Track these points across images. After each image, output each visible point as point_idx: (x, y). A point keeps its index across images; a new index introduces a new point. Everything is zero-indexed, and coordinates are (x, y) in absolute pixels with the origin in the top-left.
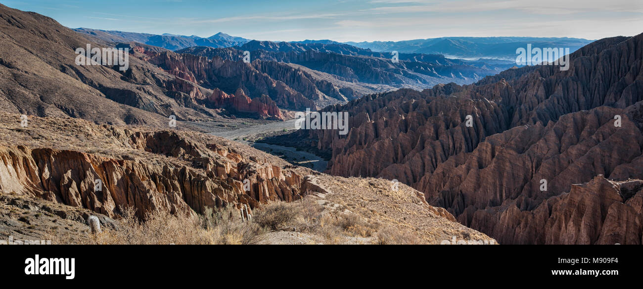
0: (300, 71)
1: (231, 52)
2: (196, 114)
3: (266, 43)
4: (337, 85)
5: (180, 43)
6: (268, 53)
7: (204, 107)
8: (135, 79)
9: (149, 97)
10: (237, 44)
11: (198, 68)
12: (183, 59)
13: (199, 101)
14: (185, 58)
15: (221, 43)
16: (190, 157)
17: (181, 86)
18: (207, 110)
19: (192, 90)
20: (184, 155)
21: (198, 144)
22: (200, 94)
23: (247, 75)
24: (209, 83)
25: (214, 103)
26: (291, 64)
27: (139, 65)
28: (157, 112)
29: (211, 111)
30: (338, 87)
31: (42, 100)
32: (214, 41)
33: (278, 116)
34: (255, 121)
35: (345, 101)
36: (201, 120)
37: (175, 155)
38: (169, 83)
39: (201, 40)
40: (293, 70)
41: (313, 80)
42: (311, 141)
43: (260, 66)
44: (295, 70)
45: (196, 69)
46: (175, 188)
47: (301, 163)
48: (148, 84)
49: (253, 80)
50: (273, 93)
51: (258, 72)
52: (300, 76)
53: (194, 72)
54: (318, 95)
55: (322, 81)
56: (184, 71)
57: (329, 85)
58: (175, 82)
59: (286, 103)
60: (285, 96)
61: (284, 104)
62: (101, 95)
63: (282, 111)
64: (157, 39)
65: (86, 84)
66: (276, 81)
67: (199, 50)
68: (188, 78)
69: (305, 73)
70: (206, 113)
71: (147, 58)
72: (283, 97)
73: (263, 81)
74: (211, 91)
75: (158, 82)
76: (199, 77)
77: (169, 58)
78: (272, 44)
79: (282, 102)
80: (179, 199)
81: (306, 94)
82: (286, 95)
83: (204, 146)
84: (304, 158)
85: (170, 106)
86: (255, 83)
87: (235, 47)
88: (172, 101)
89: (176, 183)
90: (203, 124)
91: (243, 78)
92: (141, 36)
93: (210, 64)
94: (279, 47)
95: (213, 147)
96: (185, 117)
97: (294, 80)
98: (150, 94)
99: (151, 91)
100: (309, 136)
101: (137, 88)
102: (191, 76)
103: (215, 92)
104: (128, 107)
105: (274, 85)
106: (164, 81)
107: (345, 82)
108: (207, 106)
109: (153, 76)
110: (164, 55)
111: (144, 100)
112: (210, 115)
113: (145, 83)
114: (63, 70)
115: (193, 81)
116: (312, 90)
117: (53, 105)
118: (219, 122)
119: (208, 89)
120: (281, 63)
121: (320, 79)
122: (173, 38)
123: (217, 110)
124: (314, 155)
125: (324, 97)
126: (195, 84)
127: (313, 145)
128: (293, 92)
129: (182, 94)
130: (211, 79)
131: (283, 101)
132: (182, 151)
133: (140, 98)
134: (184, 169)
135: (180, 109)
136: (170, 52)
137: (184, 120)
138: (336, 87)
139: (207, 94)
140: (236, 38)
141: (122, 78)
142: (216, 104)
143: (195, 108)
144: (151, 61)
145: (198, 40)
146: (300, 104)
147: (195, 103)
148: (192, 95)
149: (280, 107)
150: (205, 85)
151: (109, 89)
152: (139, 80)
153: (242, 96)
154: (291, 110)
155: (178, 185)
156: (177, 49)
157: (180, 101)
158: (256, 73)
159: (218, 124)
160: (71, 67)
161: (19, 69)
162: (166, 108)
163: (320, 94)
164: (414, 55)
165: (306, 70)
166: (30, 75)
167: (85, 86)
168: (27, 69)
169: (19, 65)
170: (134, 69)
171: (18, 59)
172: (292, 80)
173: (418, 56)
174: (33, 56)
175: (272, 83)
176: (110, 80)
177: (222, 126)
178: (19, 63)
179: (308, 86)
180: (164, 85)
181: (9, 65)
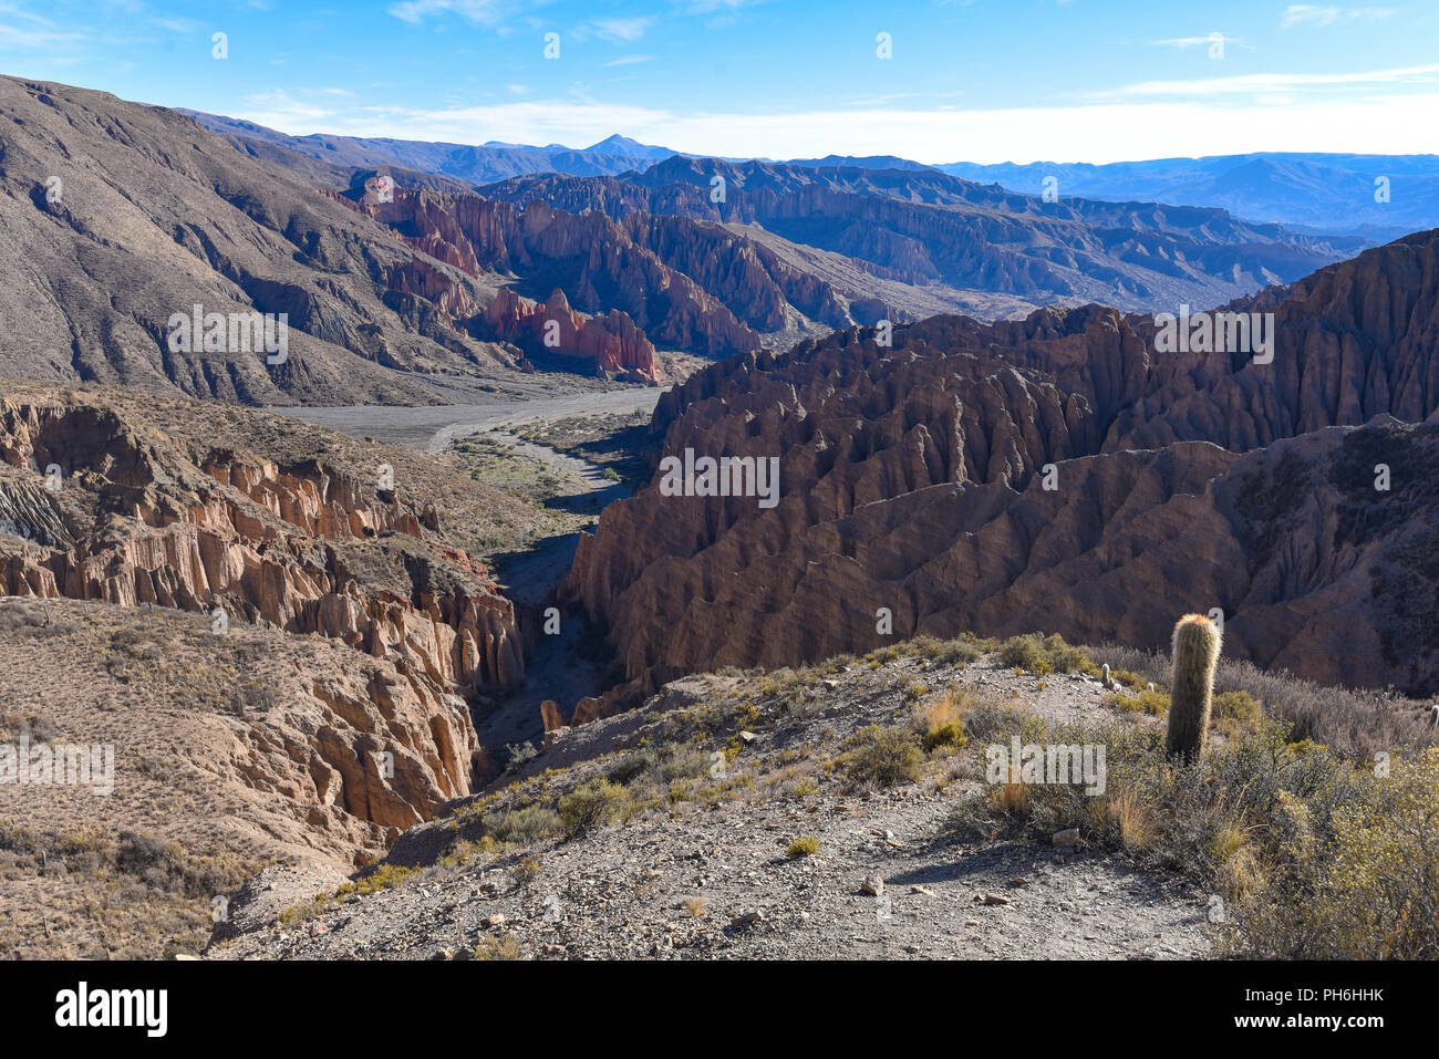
0: (746, 247)
2: (438, 354)
3: (707, 164)
4: (848, 290)
7: (463, 336)
8: (324, 260)
9: (337, 305)
12: (458, 208)
13: (458, 322)
14: (462, 206)
17: (422, 279)
18: (471, 344)
19: (446, 290)
22: (464, 300)
23: (603, 255)
25: (494, 328)
26: (732, 226)
27: (339, 225)
28: (348, 346)
29: (478, 348)
31: (114, 304)
33: (647, 370)
34: (583, 380)
36: (444, 371)
38: (396, 271)
39: (567, 155)
40: (730, 243)
43: (645, 230)
44: (736, 240)
48: (348, 272)
49: (614, 266)
50: (659, 306)
51: (632, 245)
52: (743, 261)
54: (782, 319)
55: (804, 277)
56: (451, 240)
57: (822, 290)
58: (408, 268)
59: (686, 334)
60: (686, 316)
61: (675, 339)
62: (238, 297)
63: (660, 358)
65: (215, 268)
66: (674, 275)
68: (454, 259)
69: (761, 253)
70: (465, 352)
72: (681, 320)
73: (638, 273)
74: (494, 295)
75: (373, 267)
77: (424, 205)
79: (674, 332)
81: (753, 312)
82: (689, 313)
85: (379, 330)
86: (619, 277)
88: (391, 316)
90: (445, 379)
91: (594, 262)
93: (522, 222)
94: (741, 175)
96: (408, 358)
97: (727, 271)
98: (343, 297)
99: (347, 289)
101: (318, 284)
103: (501, 297)
106: (386, 266)
108: (473, 336)
109: (365, 252)
111: (323, 311)
112: (473, 359)
113: (344, 270)
114: (179, 237)
116: (771, 307)
117: (130, 317)
118: (489, 377)
121: (805, 267)
123: (494, 345)
125: (800, 323)
128: (710, 307)
129: (417, 298)
131: (679, 331)
133: (317, 307)
135: (402, 338)
136: (430, 192)
137: (402, 368)
138: (841, 297)
141: (296, 257)
142: (501, 328)
143: (440, 338)
144: (384, 214)
146: (722, 340)
147: (445, 325)
148: (444, 302)
149: (665, 345)
151: (258, 280)
152: (332, 261)
153: (562, 310)
157: (411, 317)
158: (624, 248)
159: (484, 382)
160: (196, 229)
161: (92, 236)
162: (371, 335)
163: (791, 314)
164: (1134, 206)
165: (774, 243)
166: (112, 251)
167: (212, 274)
168: (109, 235)
169: (98, 225)
170: (326, 233)
171: (98, 212)
172: (722, 270)
173: (1146, 210)
174: (129, 206)
175: (660, 278)
176: (269, 260)
177: (489, 390)
178: (99, 220)
179: (759, 292)
180: (385, 276)
181: (79, 227)
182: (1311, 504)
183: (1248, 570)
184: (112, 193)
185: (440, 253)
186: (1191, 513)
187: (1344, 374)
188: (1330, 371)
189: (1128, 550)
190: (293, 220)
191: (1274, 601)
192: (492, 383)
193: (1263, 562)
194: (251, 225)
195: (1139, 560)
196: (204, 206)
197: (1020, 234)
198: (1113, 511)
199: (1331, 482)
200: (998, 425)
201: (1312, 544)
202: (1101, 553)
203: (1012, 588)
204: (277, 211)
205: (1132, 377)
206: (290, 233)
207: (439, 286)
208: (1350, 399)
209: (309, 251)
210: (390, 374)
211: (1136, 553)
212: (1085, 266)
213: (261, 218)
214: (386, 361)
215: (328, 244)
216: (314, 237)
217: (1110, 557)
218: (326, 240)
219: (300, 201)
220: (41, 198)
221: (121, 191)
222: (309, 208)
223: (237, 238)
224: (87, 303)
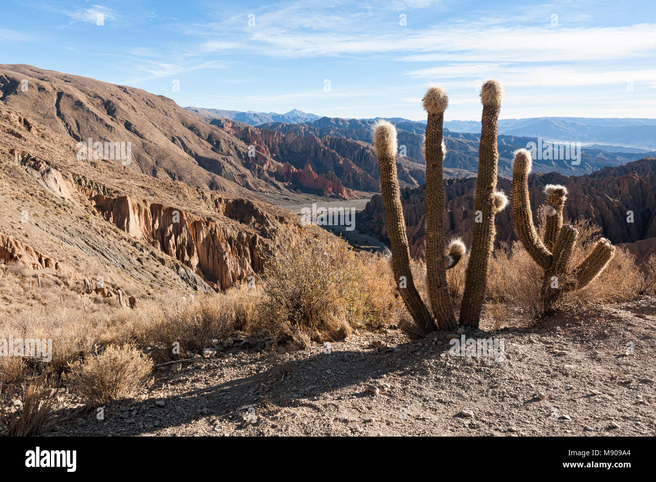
0: (368, 150)
1: (303, 128)
2: (266, 186)
3: (337, 120)
4: (407, 166)
5: (260, 119)
6: (338, 130)
7: (274, 179)
8: (222, 150)
9: (230, 167)
10: (309, 120)
11: (272, 142)
12: (262, 133)
13: (270, 174)
14: (263, 133)
15: (294, 119)
16: (260, 226)
18: (276, 182)
19: (266, 163)
20: (254, 224)
21: (269, 215)
22: (272, 167)
23: (316, 151)
24: (280, 157)
25: (283, 177)
26: (359, 142)
27: (226, 138)
28: (235, 181)
29: (280, 184)
30: (408, 168)
31: (157, 164)
32: (289, 117)
33: (342, 194)
34: (319, 197)
35: (415, 184)
36: (270, 192)
37: (247, 223)
39: (278, 116)
40: (362, 148)
42: (374, 225)
43: (329, 143)
44: (364, 148)
45: (271, 143)
46: (246, 255)
47: (363, 247)
48: (231, 155)
49: (320, 155)
50: (339, 171)
51: (326, 148)
52: (368, 154)
53: (269, 146)
56: (260, 144)
59: (352, 181)
60: (351, 174)
61: (349, 183)
62: (195, 163)
63: (346, 190)
64: (242, 116)
65: (186, 152)
66: (343, 159)
67: (275, 125)
68: (263, 152)
69: (373, 151)
70: (275, 186)
71: (233, 132)
72: (349, 175)
73: (330, 158)
74: (282, 165)
75: (239, 153)
76: (272, 151)
77: (250, 132)
78: (342, 121)
79: (346, 180)
80: (248, 265)
81: (373, 173)
83: (274, 218)
84: (366, 242)
85: (246, 176)
86: (323, 159)
87: (307, 123)
88: (248, 172)
89: (247, 249)
90: (272, 196)
91: (312, 154)
92: (231, 113)
93: (284, 139)
94: (348, 124)
95: (282, 220)
96: (257, 187)
97: (361, 158)
98: (231, 164)
99: (232, 161)
100: (373, 219)
101: (222, 159)
102: (266, 149)
103: (285, 166)
104: (213, 174)
105: (341, 162)
106: (243, 153)
107: (416, 164)
108: (277, 179)
109: (236, 148)
110: (246, 129)
111: (226, 169)
112: (278, 188)
113: (229, 154)
114: (173, 141)
115: (268, 155)
117: (163, 169)
118: (286, 195)
119: (279, 162)
120: (350, 140)
122: (255, 115)
123: (285, 183)
124: (378, 241)
126: (269, 157)
127: (377, 229)
128: (359, 171)
129: (257, 165)
130: (283, 153)
131: (349, 180)
132: (253, 219)
133: (224, 167)
134: (255, 237)
135: (253, 180)
136: (252, 128)
138: (406, 169)
139: (278, 167)
140: (309, 115)
141: (212, 149)
142: (285, 178)
143: (266, 180)
144: (235, 135)
145: (275, 116)
146: (366, 184)
147: (267, 175)
148: (265, 167)
149: (346, 185)
150: (276, 159)
152: (225, 151)
153: (310, 171)
154: (356, 190)
155: (249, 252)
156: (257, 125)
157: (255, 172)
158: (324, 149)
159: (285, 197)
160: (179, 138)
161: (146, 139)
162: (243, 178)
164: (502, 137)
166: (153, 145)
167: (186, 155)
168: (151, 139)
169: (147, 136)
170: (222, 141)
171: (147, 131)
172: (359, 158)
173: (508, 138)
174: (157, 130)
175: (339, 160)
176: (204, 150)
177: (289, 200)
178: (148, 134)
179: (375, 166)
180: (243, 157)
181: (141, 136)
184: (151, 125)
190: (210, 137)
192: (289, 198)
194: (197, 138)
196: (181, 131)
197: (463, 147)
204: (204, 133)
206: (209, 140)
207: (262, 161)
209: (216, 147)
210: (251, 192)
213: (199, 135)
214: (247, 185)
215: (223, 145)
216: (218, 143)
218: (222, 143)
219: (211, 130)
220: (128, 126)
221: (153, 124)
222: (215, 132)
223: (192, 142)
224: (147, 164)
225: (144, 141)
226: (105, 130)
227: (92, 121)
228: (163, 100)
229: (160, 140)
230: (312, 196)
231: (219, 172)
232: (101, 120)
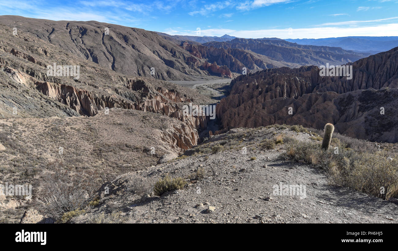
0: (248, 54)
1: (223, 44)
2: (194, 72)
7: (199, 69)
8: (176, 56)
9: (178, 64)
12: (199, 48)
13: (198, 67)
14: (199, 47)
17: (192, 60)
23: (223, 56)
25: (204, 68)
28: (180, 71)
29: (201, 71)
31: (144, 64)
32: (222, 38)
34: (219, 77)
36: (195, 75)
38: (188, 58)
40: (245, 53)
41: (253, 59)
43: (230, 52)
49: (225, 57)
50: (232, 65)
52: (248, 57)
53: (201, 53)
54: (254, 67)
55: (258, 60)
56: (197, 53)
57: (262, 62)
58: (190, 58)
59: (237, 69)
60: (237, 66)
62: (163, 63)
63: (232, 74)
64: (200, 38)
65: (159, 58)
69: (251, 55)
72: (236, 67)
73: (229, 59)
75: (184, 57)
76: (203, 56)
77: (193, 47)
81: (248, 66)
86: (225, 59)
88: (187, 66)
90: (196, 77)
91: (221, 57)
93: (209, 49)
96: (189, 73)
97: (245, 58)
98: (179, 62)
99: (180, 61)
101: (175, 60)
102: (199, 55)
104: (169, 67)
105: (234, 60)
107: (271, 60)
109: (183, 55)
112: (200, 73)
113: (180, 58)
114: (154, 53)
115: (200, 57)
116: (252, 64)
118: (203, 76)
120: (241, 50)
121: (259, 58)
123: (204, 71)
125: (257, 68)
126: (198, 59)
128: (241, 65)
129: (191, 63)
131: (236, 69)
133: (175, 64)
135: (189, 69)
136: (194, 45)
137: (188, 75)
138: (265, 63)
139: (202, 63)
141: (172, 56)
143: (195, 70)
144: (186, 49)
147: (196, 67)
148: (196, 64)
149: (232, 71)
151: (166, 60)
152: (178, 57)
153: (216, 65)
157: (190, 66)
158: (227, 54)
159: (202, 77)
160: (156, 51)
161: (141, 53)
162: (184, 69)
163: (255, 66)
164: (322, 47)
165: (253, 53)
166: (144, 55)
167: (159, 59)
168: (143, 52)
170: (177, 52)
171: (142, 49)
173: (325, 48)
174: (146, 48)
175: (233, 59)
176: (167, 56)
177: (203, 78)
178: (142, 50)
179: (250, 62)
180: (186, 59)
181: (139, 51)
182: (354, 104)
183: (339, 115)
184: (144, 46)
185: (195, 55)
186: (329, 105)
187: (363, 80)
188: (360, 79)
189: (316, 111)
190: (172, 50)
191: (344, 122)
192: (203, 77)
193: (343, 114)
194: (165, 51)
195: (318, 113)
196: (158, 48)
197: (299, 52)
198: (314, 104)
199: (358, 100)
200: (293, 87)
201: (353, 112)
202: (311, 111)
203: (293, 117)
204: (169, 48)
205: (319, 79)
206: (171, 52)
207: (195, 61)
208: (364, 84)
209: (174, 55)
210: (187, 75)
211: (317, 112)
212: (312, 58)
213: (167, 49)
214: (186, 73)
215: (177, 54)
216: (175, 52)
217: (312, 112)
218: (177, 53)
219: (173, 46)
220: (133, 47)
221: (145, 45)
222: (174, 48)
223: (163, 53)
224: (140, 63)
225: (140, 53)
226: (122, 49)
227: (117, 46)
228: (152, 33)
229: (147, 52)
230: (215, 76)
231: (173, 67)
232: (120, 44)
